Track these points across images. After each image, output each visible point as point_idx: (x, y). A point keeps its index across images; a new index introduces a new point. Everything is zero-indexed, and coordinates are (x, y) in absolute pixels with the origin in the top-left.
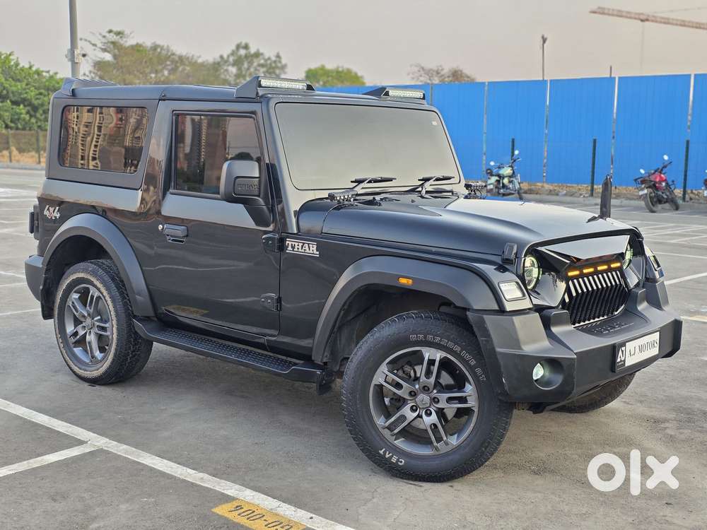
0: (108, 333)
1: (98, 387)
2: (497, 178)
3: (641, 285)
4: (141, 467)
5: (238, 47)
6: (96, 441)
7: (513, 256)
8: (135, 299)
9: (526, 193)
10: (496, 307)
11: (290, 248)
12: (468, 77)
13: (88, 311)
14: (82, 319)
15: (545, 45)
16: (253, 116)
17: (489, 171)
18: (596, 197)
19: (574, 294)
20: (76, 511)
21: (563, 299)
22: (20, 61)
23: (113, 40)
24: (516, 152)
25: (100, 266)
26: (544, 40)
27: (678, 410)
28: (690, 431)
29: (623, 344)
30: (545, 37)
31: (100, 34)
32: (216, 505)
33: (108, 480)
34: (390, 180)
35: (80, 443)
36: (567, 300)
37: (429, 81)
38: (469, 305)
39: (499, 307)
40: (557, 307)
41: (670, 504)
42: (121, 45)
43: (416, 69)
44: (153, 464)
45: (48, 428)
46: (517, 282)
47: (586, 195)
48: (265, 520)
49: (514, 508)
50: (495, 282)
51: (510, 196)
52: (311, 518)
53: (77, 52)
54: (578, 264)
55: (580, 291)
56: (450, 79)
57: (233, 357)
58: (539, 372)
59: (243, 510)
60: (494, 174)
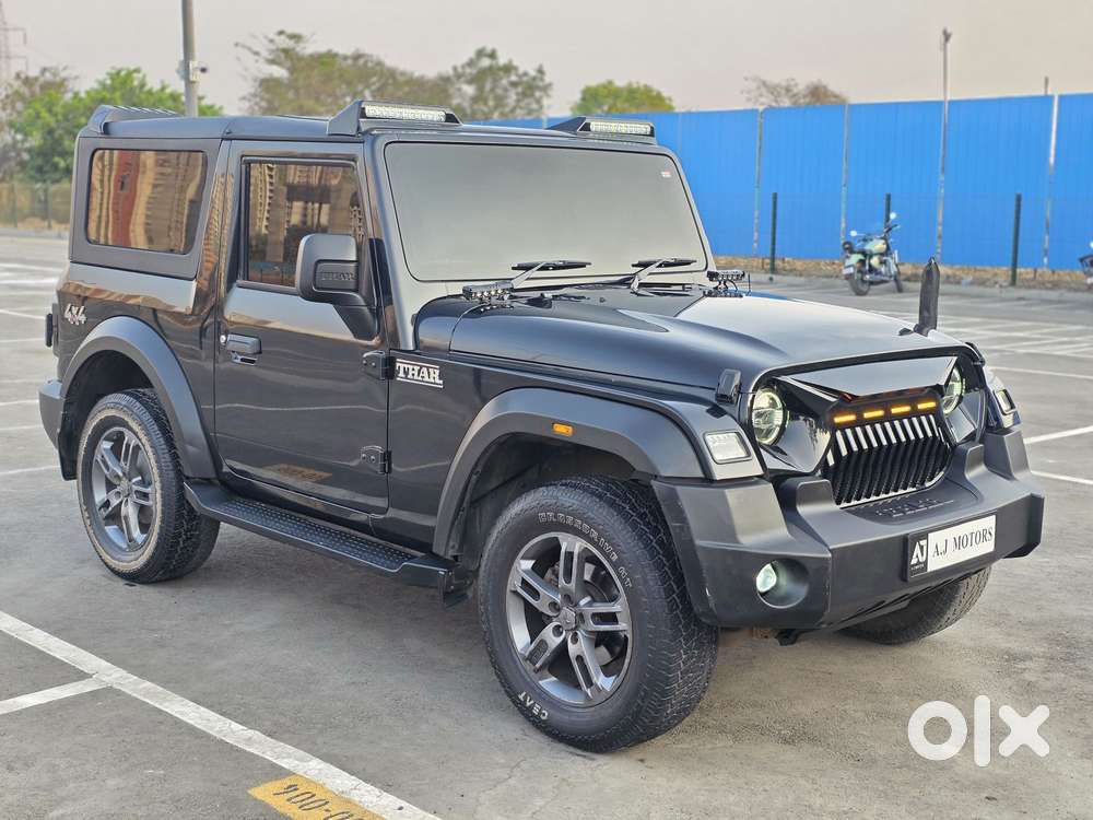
0: (150, 503)
1: (138, 588)
2: (861, 257)
3: (978, 438)
4: (161, 718)
5: (480, 53)
6: (105, 673)
7: (732, 391)
8: (186, 452)
9: (908, 279)
10: (699, 474)
11: (401, 374)
12: (836, 96)
13: (122, 468)
14: (115, 481)
15: (949, 45)
16: (352, 163)
17: (847, 246)
18: (1020, 287)
19: (844, 452)
20: (38, 787)
21: (824, 460)
22: (148, 79)
23: (284, 46)
24: (893, 216)
25: (137, 398)
26: (947, 37)
27: (1053, 640)
28: (1063, 675)
29: (924, 535)
30: (949, 31)
31: (266, 37)
32: (257, 784)
33: (104, 737)
34: (582, 265)
35: (82, 676)
36: (831, 462)
37: (774, 104)
38: (654, 468)
39: (704, 473)
40: (812, 474)
41: (994, 799)
42: (297, 54)
43: (754, 85)
44: (182, 713)
45: (40, 652)
46: (738, 434)
47: (1005, 284)
48: (327, 810)
49: (732, 798)
50: (698, 432)
51: (882, 286)
52: (401, 808)
53: (192, 65)
54: (853, 403)
55: (855, 448)
56: (807, 100)
57: (320, 545)
58: (766, 579)
59: (297, 793)
60: (855, 250)
